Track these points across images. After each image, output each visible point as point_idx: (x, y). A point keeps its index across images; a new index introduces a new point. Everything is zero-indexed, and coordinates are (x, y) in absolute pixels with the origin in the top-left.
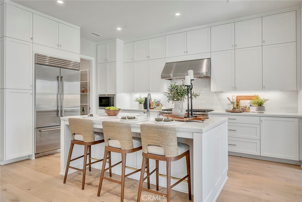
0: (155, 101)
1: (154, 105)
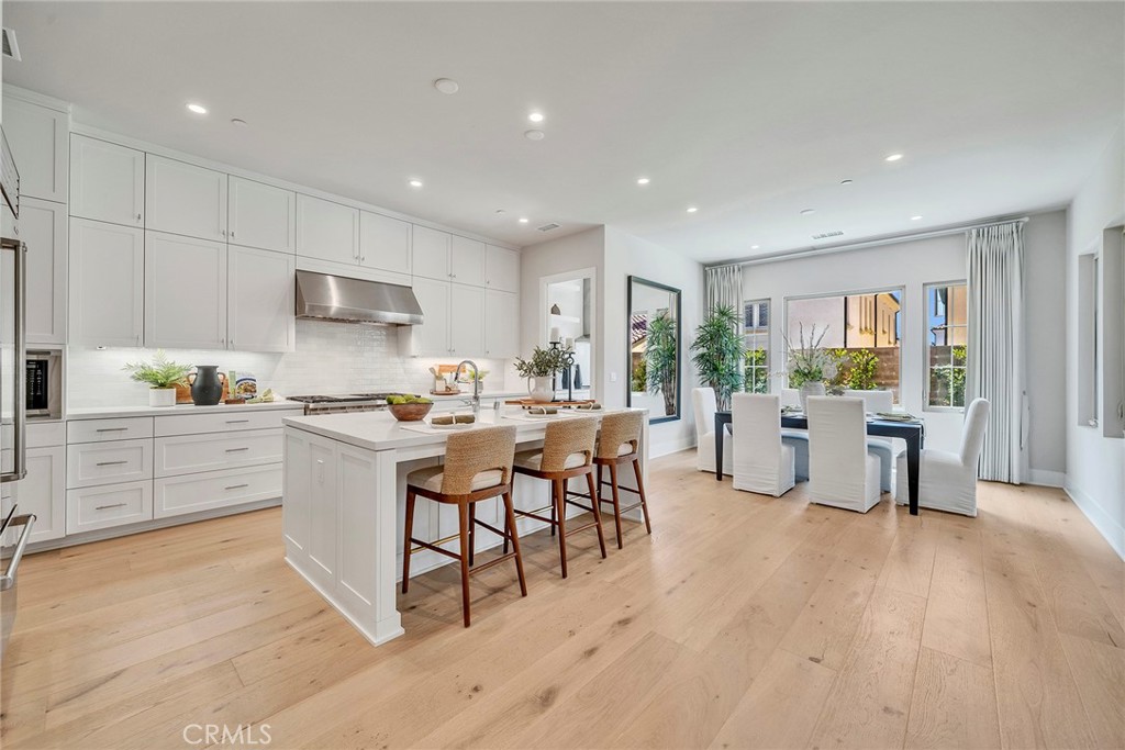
0: (233, 377)
1: (232, 390)
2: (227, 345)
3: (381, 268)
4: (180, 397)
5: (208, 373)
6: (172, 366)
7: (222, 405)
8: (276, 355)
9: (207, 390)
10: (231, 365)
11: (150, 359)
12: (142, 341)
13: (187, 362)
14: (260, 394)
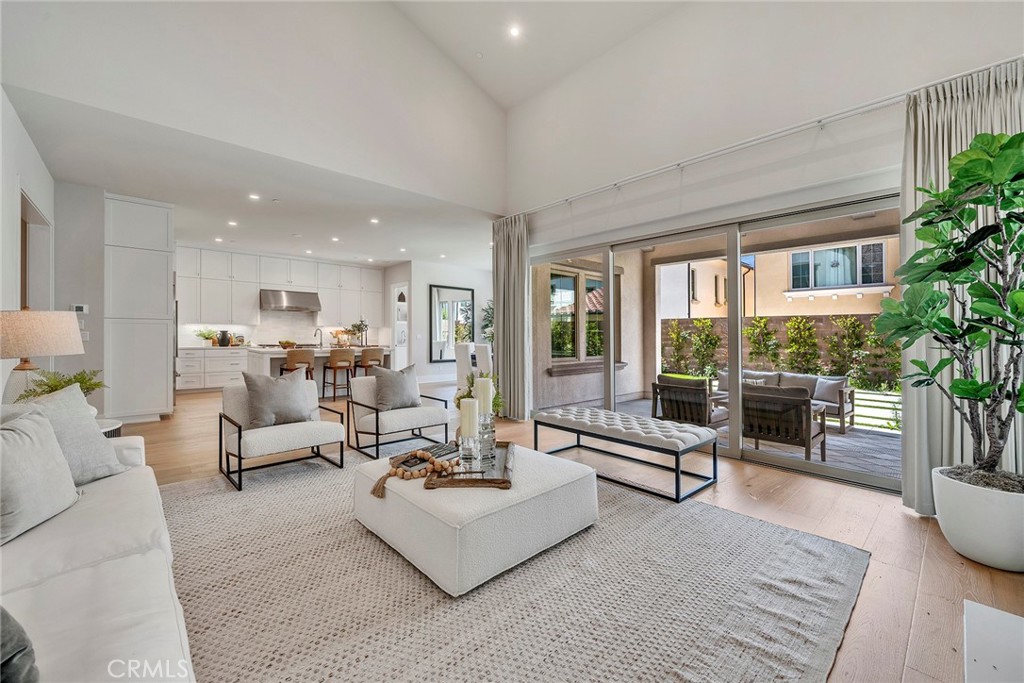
0: (234, 335)
1: (234, 340)
2: (231, 322)
3: (303, 285)
4: (214, 343)
5: (224, 333)
6: (210, 331)
7: (230, 347)
8: (253, 326)
9: (224, 341)
10: (233, 330)
11: (204, 328)
12: (200, 321)
13: (216, 329)
14: (245, 343)
